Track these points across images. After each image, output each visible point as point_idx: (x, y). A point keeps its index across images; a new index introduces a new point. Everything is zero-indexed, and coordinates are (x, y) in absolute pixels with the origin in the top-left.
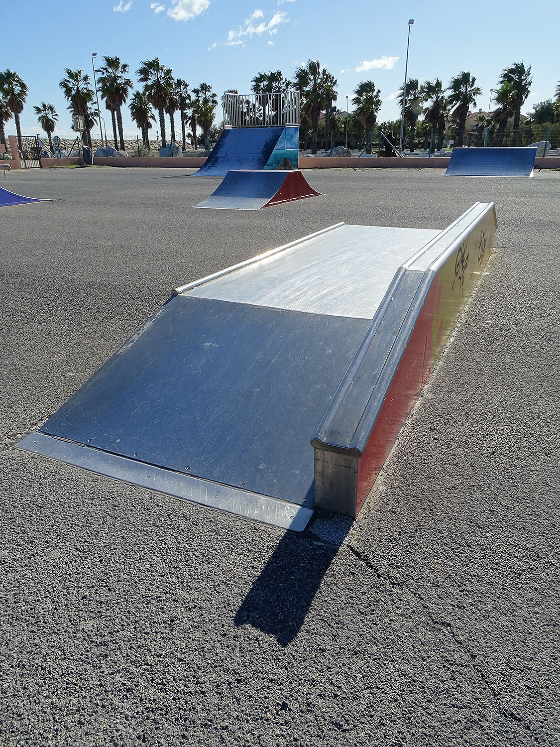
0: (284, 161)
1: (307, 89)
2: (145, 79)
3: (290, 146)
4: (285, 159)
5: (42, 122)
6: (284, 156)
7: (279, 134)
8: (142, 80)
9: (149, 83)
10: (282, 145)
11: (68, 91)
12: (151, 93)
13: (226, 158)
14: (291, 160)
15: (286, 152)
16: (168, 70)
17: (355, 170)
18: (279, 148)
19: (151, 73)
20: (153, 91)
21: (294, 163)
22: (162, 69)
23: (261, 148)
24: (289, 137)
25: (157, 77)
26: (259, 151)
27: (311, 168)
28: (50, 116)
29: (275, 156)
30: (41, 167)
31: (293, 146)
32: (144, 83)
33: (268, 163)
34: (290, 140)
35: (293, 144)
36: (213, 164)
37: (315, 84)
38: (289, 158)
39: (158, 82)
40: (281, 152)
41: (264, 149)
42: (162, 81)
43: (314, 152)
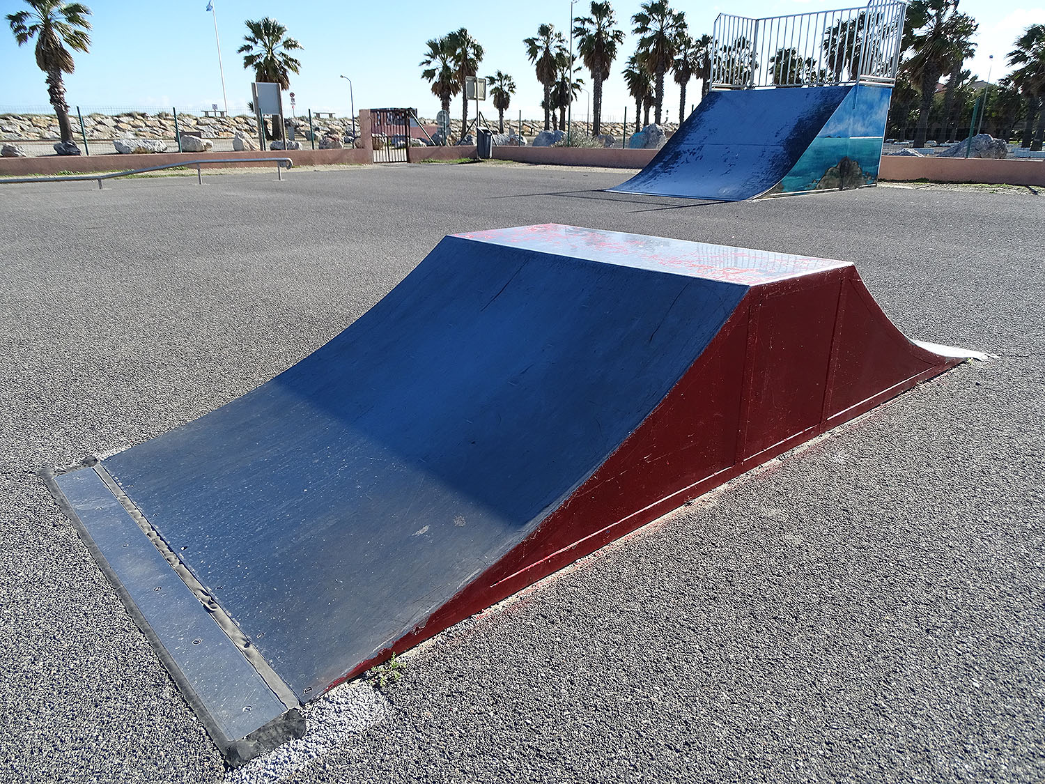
0: (842, 167)
1: (918, 32)
2: (643, 29)
3: (860, 129)
4: (845, 159)
5: (495, 96)
6: (842, 154)
7: (837, 99)
8: (637, 31)
9: (648, 34)
10: (841, 127)
11: (533, 52)
12: (648, 50)
13: (699, 154)
14: (859, 162)
15: (849, 142)
16: (679, 14)
17: (1035, 193)
18: (831, 133)
19: (654, 18)
20: (651, 49)
21: (869, 169)
22: (670, 12)
23: (786, 133)
24: (863, 107)
25: (661, 26)
26: (778, 139)
27: (911, 181)
28: (506, 89)
29: (818, 152)
30: (408, 161)
31: (870, 129)
32: (639, 36)
33: (795, 168)
34: (864, 115)
35: (870, 124)
36: (666, 167)
37: (939, 24)
38: (857, 157)
39: (661, 32)
40: (835, 144)
41: (791, 134)
42: (667, 33)
43: (918, 145)
